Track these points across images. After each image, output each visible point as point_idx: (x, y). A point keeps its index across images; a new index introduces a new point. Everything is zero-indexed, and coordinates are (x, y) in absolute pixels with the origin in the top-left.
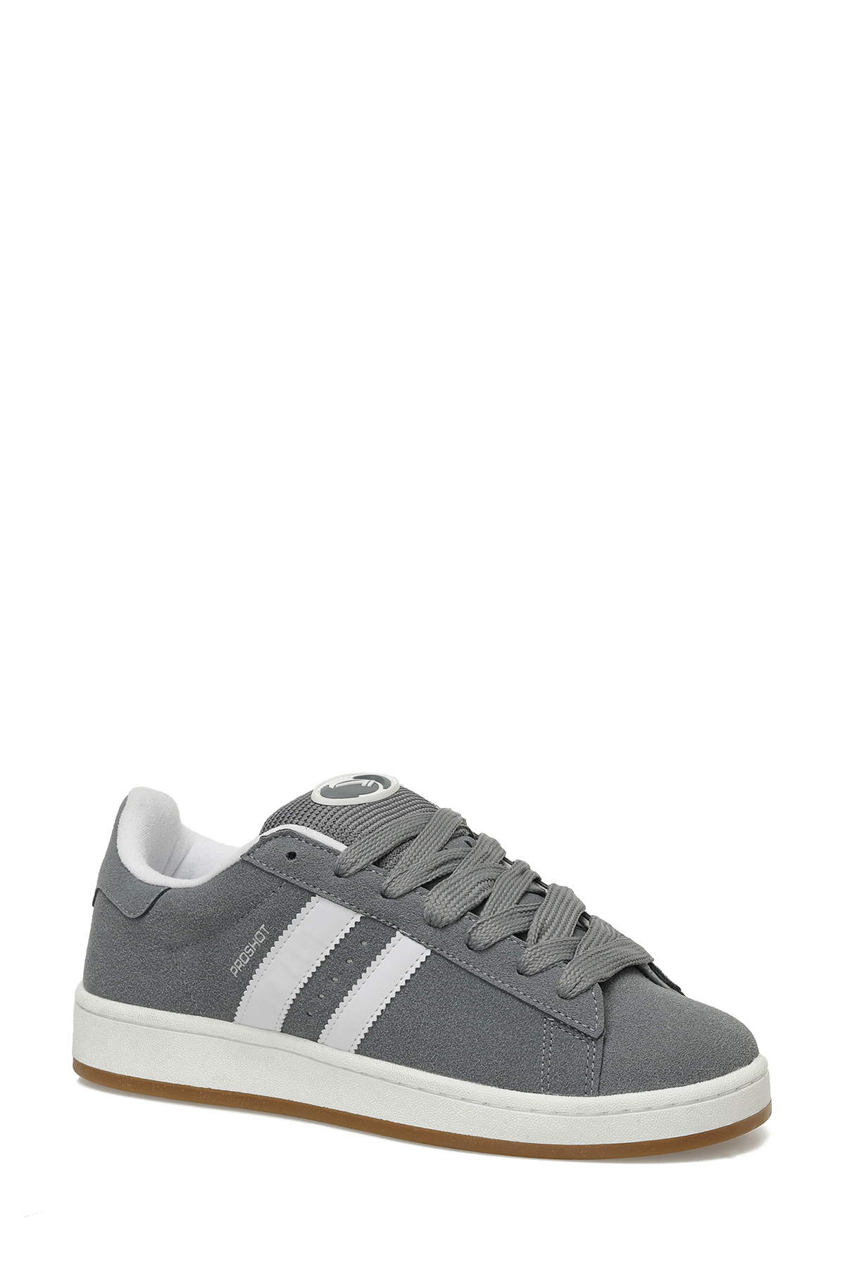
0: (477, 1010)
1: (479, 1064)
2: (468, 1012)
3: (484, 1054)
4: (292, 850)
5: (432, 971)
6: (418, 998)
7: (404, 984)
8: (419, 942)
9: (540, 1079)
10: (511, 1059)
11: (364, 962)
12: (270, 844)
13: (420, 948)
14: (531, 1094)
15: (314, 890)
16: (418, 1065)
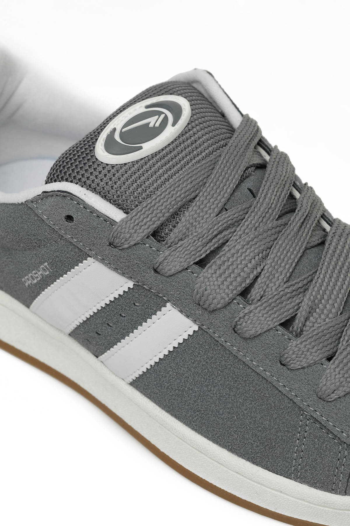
0: (238, 389)
1: (236, 439)
2: (230, 389)
3: (241, 432)
4: (71, 213)
5: (199, 344)
6: (184, 365)
7: (171, 350)
8: (188, 317)
9: (291, 467)
10: (266, 444)
11: (136, 321)
12: (51, 200)
13: (188, 322)
14: (282, 477)
15: (90, 253)
16: (182, 420)
